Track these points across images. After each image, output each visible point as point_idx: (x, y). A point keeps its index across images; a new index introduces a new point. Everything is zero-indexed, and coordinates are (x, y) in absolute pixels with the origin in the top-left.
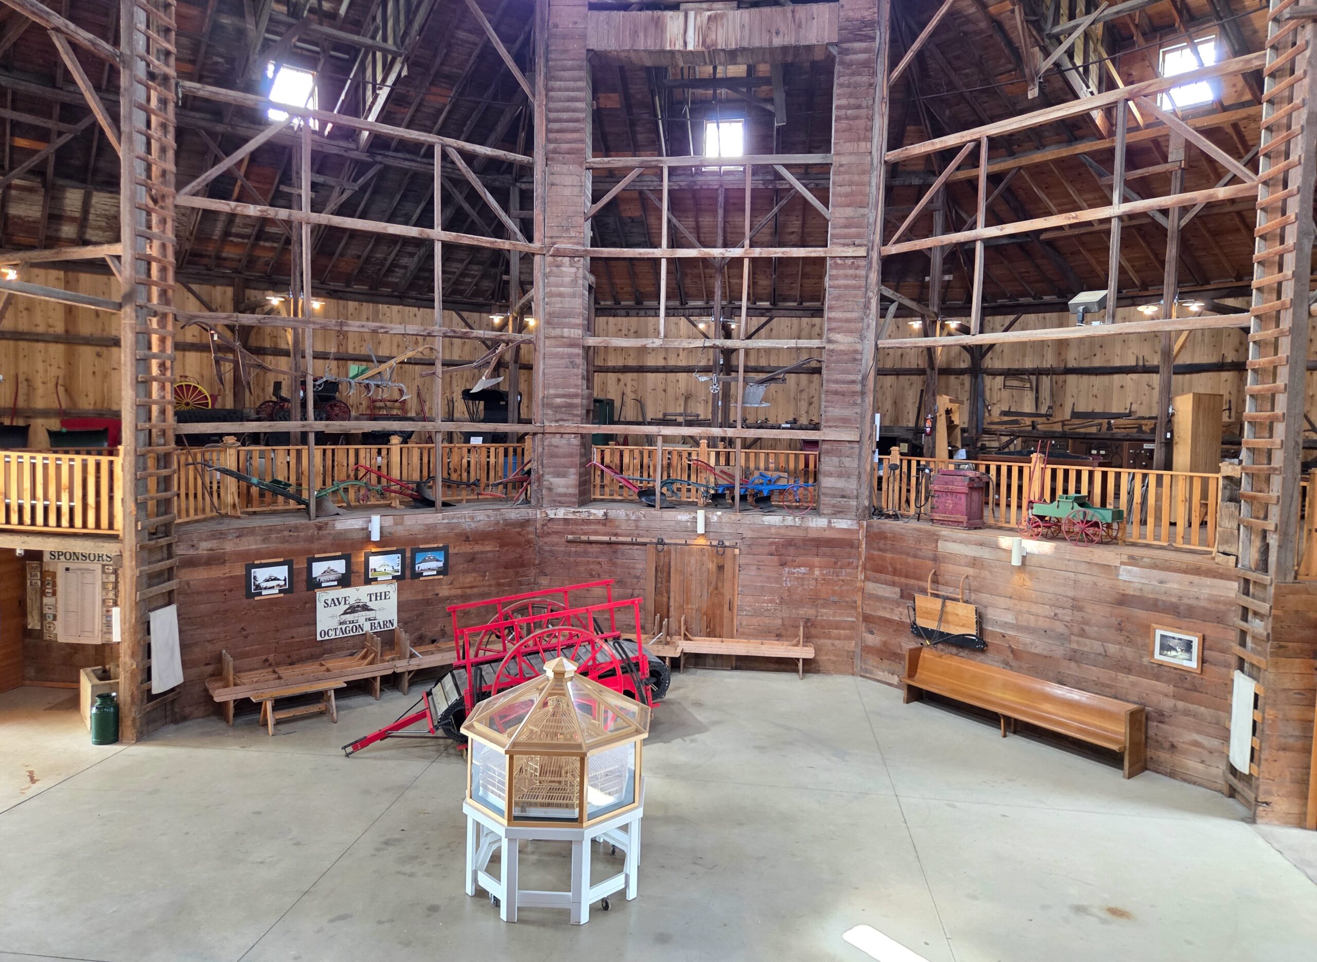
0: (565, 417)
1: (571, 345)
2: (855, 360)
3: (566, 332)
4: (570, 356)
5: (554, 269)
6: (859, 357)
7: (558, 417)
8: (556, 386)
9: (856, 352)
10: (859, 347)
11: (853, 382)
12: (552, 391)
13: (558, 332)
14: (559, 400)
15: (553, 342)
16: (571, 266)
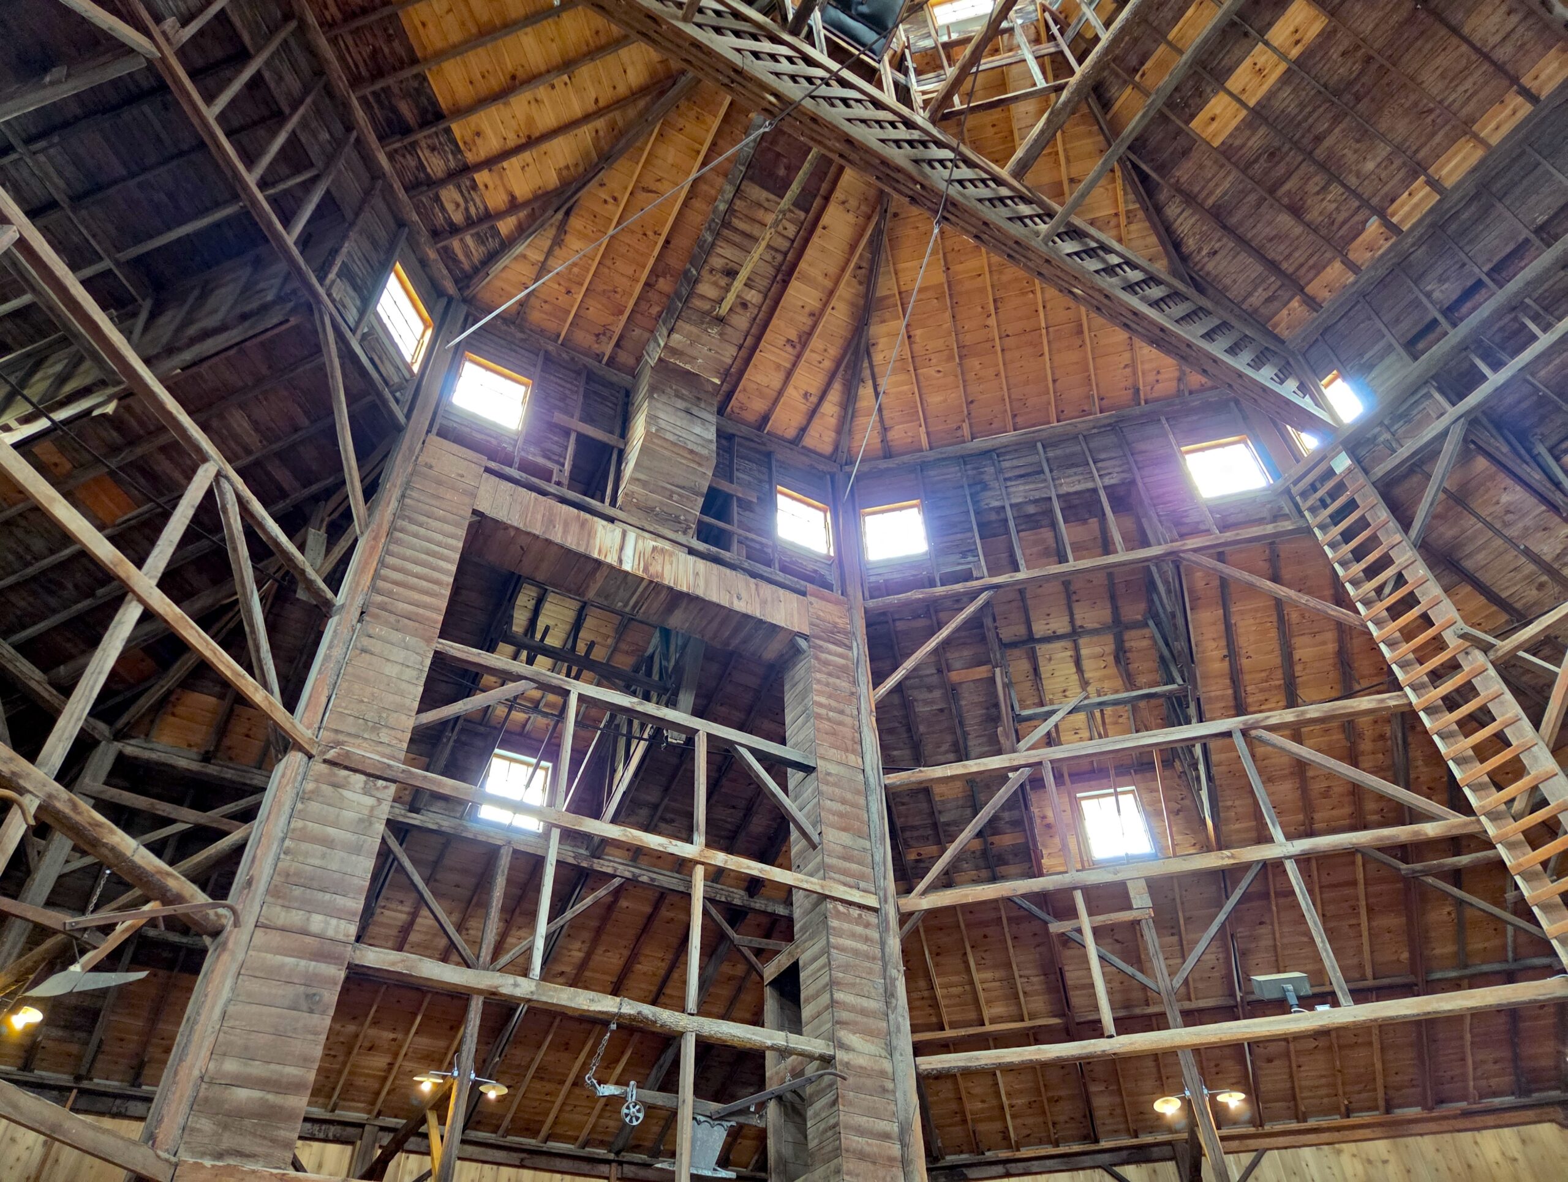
0: (247, 1144)
1: (319, 956)
2: (884, 1090)
3: (317, 923)
4: (310, 980)
5: (326, 789)
6: (890, 1085)
7: (228, 1141)
8: (247, 1054)
9: (882, 1074)
10: (887, 1065)
11: (886, 1136)
12: (231, 1066)
13: (296, 918)
14: (243, 1095)
15: (275, 938)
16: (366, 792)
